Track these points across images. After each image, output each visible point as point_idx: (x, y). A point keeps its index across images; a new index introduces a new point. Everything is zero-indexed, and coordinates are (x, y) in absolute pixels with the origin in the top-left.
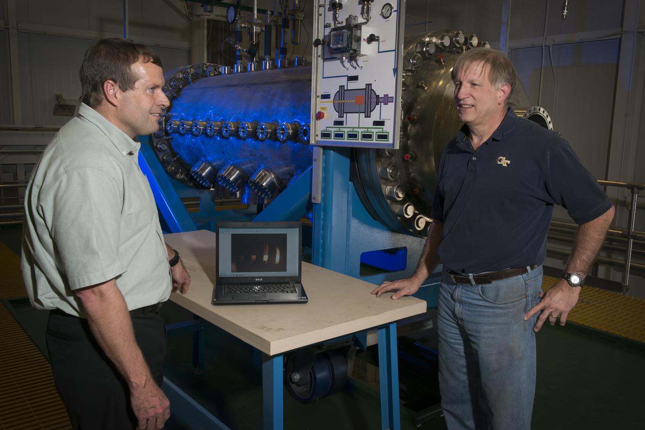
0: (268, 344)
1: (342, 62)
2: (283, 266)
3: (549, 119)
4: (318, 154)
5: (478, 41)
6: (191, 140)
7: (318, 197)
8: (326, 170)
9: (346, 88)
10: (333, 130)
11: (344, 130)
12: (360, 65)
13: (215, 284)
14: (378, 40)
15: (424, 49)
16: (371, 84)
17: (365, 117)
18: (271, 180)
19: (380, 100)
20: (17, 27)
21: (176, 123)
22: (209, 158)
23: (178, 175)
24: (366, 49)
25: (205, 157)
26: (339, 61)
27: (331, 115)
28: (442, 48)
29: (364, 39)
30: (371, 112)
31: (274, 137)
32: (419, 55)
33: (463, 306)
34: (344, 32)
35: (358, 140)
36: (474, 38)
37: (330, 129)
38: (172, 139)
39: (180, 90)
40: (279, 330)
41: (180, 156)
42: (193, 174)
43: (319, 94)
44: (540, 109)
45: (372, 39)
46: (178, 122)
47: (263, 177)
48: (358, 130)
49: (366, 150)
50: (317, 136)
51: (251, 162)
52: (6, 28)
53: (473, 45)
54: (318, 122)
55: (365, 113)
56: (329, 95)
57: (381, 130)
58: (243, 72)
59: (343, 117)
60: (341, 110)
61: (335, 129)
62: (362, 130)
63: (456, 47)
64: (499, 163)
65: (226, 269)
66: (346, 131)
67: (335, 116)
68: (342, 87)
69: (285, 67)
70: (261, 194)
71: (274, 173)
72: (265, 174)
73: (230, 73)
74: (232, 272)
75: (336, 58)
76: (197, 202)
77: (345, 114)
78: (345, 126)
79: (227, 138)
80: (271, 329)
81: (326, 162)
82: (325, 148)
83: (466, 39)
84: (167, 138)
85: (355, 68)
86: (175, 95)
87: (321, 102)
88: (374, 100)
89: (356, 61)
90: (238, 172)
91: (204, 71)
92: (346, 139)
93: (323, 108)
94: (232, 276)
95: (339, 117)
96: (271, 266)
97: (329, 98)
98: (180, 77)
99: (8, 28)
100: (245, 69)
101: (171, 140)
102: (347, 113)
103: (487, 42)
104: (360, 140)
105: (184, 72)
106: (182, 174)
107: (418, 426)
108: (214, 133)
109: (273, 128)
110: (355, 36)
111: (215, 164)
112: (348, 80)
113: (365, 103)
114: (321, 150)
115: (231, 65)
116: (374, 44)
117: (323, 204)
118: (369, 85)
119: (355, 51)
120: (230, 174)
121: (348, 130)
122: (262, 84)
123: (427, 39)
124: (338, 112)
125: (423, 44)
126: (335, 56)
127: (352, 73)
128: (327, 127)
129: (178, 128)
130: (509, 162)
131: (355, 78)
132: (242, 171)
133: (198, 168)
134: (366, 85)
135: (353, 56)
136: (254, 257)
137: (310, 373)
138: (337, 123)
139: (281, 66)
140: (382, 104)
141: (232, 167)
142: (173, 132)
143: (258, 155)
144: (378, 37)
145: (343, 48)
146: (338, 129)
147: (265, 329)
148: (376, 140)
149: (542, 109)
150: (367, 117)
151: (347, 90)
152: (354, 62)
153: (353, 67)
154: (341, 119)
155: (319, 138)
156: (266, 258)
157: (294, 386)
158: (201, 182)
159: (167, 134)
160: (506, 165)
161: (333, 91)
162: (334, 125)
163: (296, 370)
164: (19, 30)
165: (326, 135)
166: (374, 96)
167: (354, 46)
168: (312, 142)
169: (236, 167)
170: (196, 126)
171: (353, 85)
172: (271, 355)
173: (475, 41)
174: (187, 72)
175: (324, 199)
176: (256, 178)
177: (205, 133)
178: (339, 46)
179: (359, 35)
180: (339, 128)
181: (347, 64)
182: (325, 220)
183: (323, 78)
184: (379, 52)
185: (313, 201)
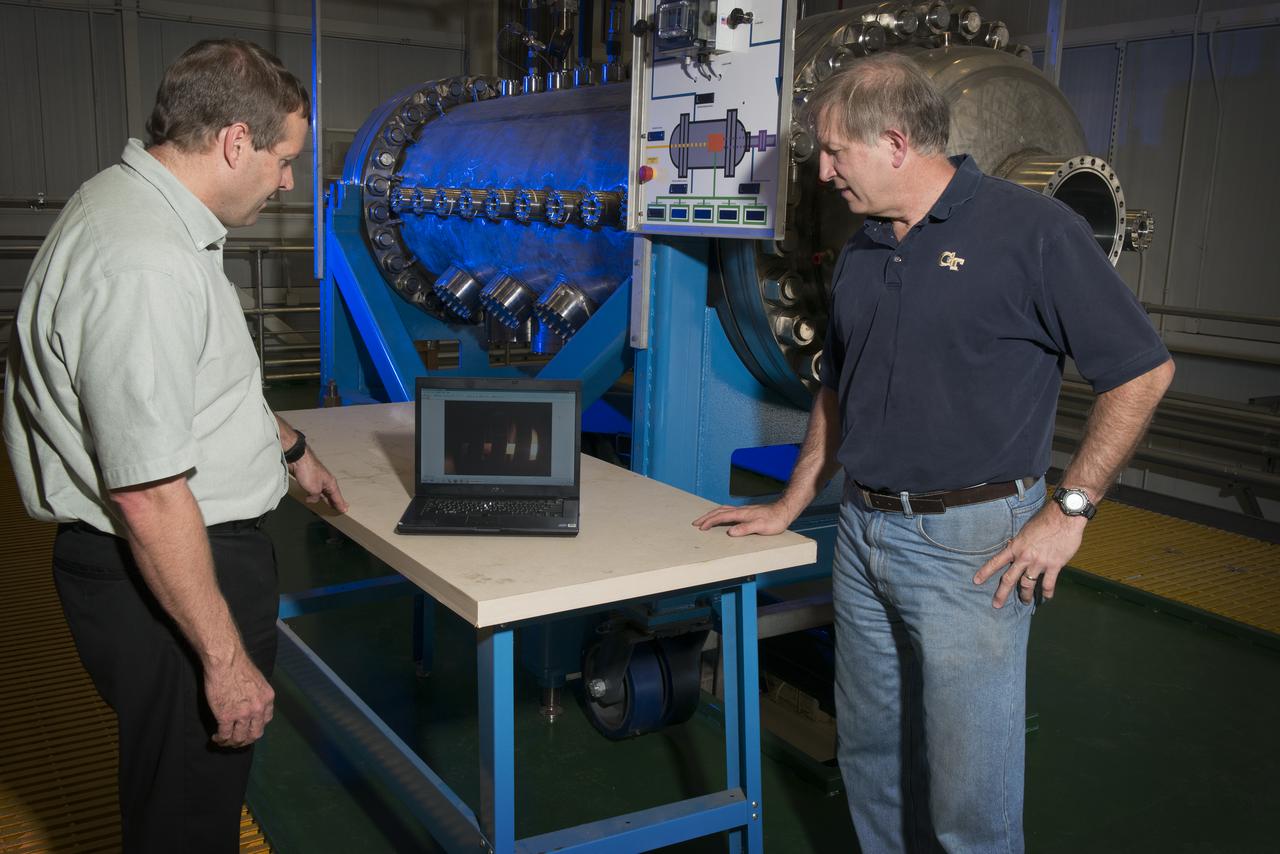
0: (474, 605)
1: (684, 67)
2: (543, 466)
3: (1115, 182)
4: (644, 251)
5: (982, 21)
6: (437, 228)
7: (643, 339)
8: (657, 282)
9: (691, 120)
10: (668, 202)
11: (688, 202)
12: (717, 74)
13: (414, 495)
14: (749, 21)
15: (861, 39)
16: (736, 110)
17: (726, 176)
18: (577, 305)
19: (753, 142)
20: (138, 7)
21: (406, 194)
22: (470, 263)
23: (416, 296)
24: (726, 38)
25: (462, 260)
26: (679, 65)
27: (665, 173)
28: (903, 37)
29: (723, 20)
30: (735, 165)
31: (577, 218)
32: (847, 50)
33: (886, 552)
34: (683, 5)
35: (712, 222)
36: (971, 14)
37: (663, 201)
38: (402, 224)
39: (420, 127)
40: (502, 581)
41: (419, 259)
42: (439, 294)
43: (644, 131)
44: (1093, 162)
45: (737, 18)
46: (411, 192)
47: (563, 299)
48: (712, 202)
49: (738, 244)
50: (640, 214)
51: (542, 271)
52: (117, 10)
53: (970, 28)
54: (643, 187)
55: (724, 167)
56: (663, 132)
57: (753, 202)
58: (541, 91)
59: (686, 177)
60: (683, 162)
61: (672, 201)
62: (720, 202)
63: (933, 34)
64: (943, 264)
65: (435, 467)
66: (691, 205)
67: (672, 175)
68: (685, 116)
69: (616, 81)
70: (561, 334)
71: (584, 293)
72: (566, 292)
73: (518, 92)
74: (446, 474)
75: (674, 58)
76: (456, 355)
77: (690, 171)
78: (689, 194)
79: (497, 222)
80: (489, 579)
81: (658, 266)
82: (657, 239)
83: (954, 18)
84: (394, 222)
85: (709, 78)
86: (410, 137)
87: (647, 147)
88: (741, 142)
89: (709, 64)
90: (519, 290)
91: (467, 91)
92: (691, 222)
93: (652, 160)
94: (447, 482)
95: (679, 177)
96: (520, 465)
97: (662, 139)
98: (422, 102)
99: (121, 11)
100: (543, 86)
101: (401, 227)
102: (692, 168)
103: (1000, 23)
104: (715, 222)
105: (431, 93)
106: (422, 294)
107: (832, 794)
108: (473, 211)
109: (577, 201)
110: (706, 13)
111: (479, 274)
112: (696, 103)
113: (726, 148)
114: (648, 244)
115: (519, 76)
116: (743, 28)
117: (651, 349)
118: (733, 112)
119: (704, 42)
120: (505, 295)
121: (696, 202)
122: (565, 114)
123: (870, 19)
124: (678, 167)
125: (859, 28)
126: (670, 53)
127: (703, 88)
128: (658, 198)
129: (411, 202)
130: (962, 261)
131: (706, 99)
132: (527, 288)
133: (449, 281)
134: (728, 111)
135: (704, 54)
136: (488, 446)
137: (624, 681)
138: (679, 189)
139: (608, 80)
140: (756, 149)
141: (509, 280)
142: (402, 211)
143: (553, 256)
144: (750, 14)
145: (680, 37)
146: (677, 201)
147: (479, 579)
148: (744, 223)
149: (1099, 162)
150: (729, 176)
151: (694, 122)
152: (705, 68)
153: (705, 76)
154: (682, 181)
155: (643, 220)
156: (511, 449)
157: (595, 706)
158: (455, 309)
159: (393, 215)
160: (956, 268)
161: (669, 125)
162: (670, 193)
163: (598, 674)
164: (142, 15)
165: (655, 213)
166: (741, 134)
167: (704, 33)
168: (631, 226)
169: (517, 279)
170: (442, 199)
171: (704, 113)
172: (480, 627)
173: (974, 22)
174: (435, 92)
175: (655, 339)
176: (546, 301)
177: (457, 212)
178: (674, 33)
179: (713, 10)
180: (680, 198)
181: (694, 71)
182: (654, 382)
183: (653, 99)
184: (751, 45)
185: (633, 344)
